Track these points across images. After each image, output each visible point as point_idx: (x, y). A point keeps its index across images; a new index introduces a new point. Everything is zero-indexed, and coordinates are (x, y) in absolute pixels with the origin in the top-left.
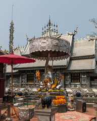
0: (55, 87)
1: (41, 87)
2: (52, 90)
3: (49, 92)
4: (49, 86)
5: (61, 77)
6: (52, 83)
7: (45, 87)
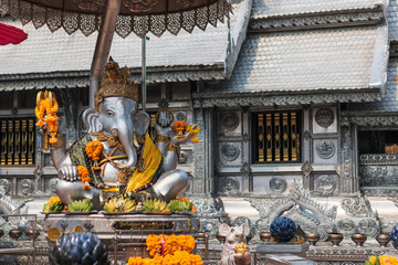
0: (148, 187)
1: (64, 184)
2: (129, 205)
3: (108, 215)
4: (114, 182)
5: (180, 133)
6: (131, 161)
7: (87, 189)
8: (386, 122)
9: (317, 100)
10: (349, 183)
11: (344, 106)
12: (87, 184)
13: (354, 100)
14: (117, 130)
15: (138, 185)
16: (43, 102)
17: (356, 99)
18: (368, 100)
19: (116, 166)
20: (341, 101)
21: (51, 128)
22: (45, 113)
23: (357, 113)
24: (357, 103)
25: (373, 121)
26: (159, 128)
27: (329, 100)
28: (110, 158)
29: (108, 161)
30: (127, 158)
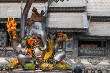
2: (51, 66)
3: (44, 71)
4: (39, 55)
5: (61, 37)
6: (45, 47)
7: (31, 59)
8: (87, 38)
9: (69, 31)
10: (76, 55)
11: (76, 33)
12: (31, 56)
13: (79, 32)
14: (40, 35)
15: (48, 57)
16: (10, 21)
17: (80, 31)
18: (83, 32)
19: (40, 49)
20: (76, 32)
21: (14, 32)
22: (11, 26)
23: (79, 35)
24: (80, 32)
25: (83, 38)
26: (51, 35)
27: (73, 31)
28: (37, 46)
29: (37, 47)
30: (43, 46)
